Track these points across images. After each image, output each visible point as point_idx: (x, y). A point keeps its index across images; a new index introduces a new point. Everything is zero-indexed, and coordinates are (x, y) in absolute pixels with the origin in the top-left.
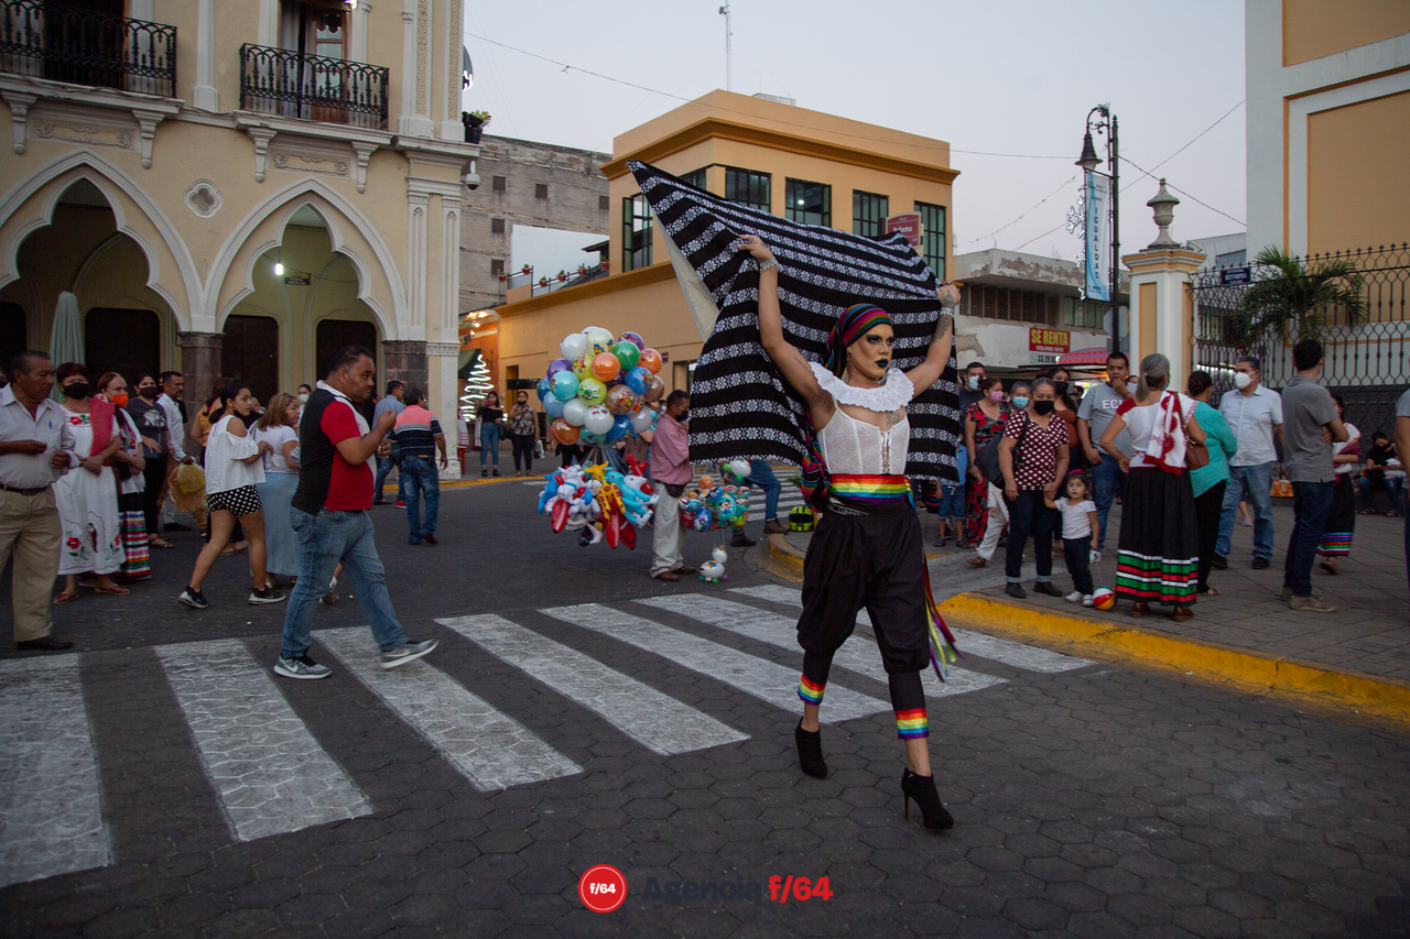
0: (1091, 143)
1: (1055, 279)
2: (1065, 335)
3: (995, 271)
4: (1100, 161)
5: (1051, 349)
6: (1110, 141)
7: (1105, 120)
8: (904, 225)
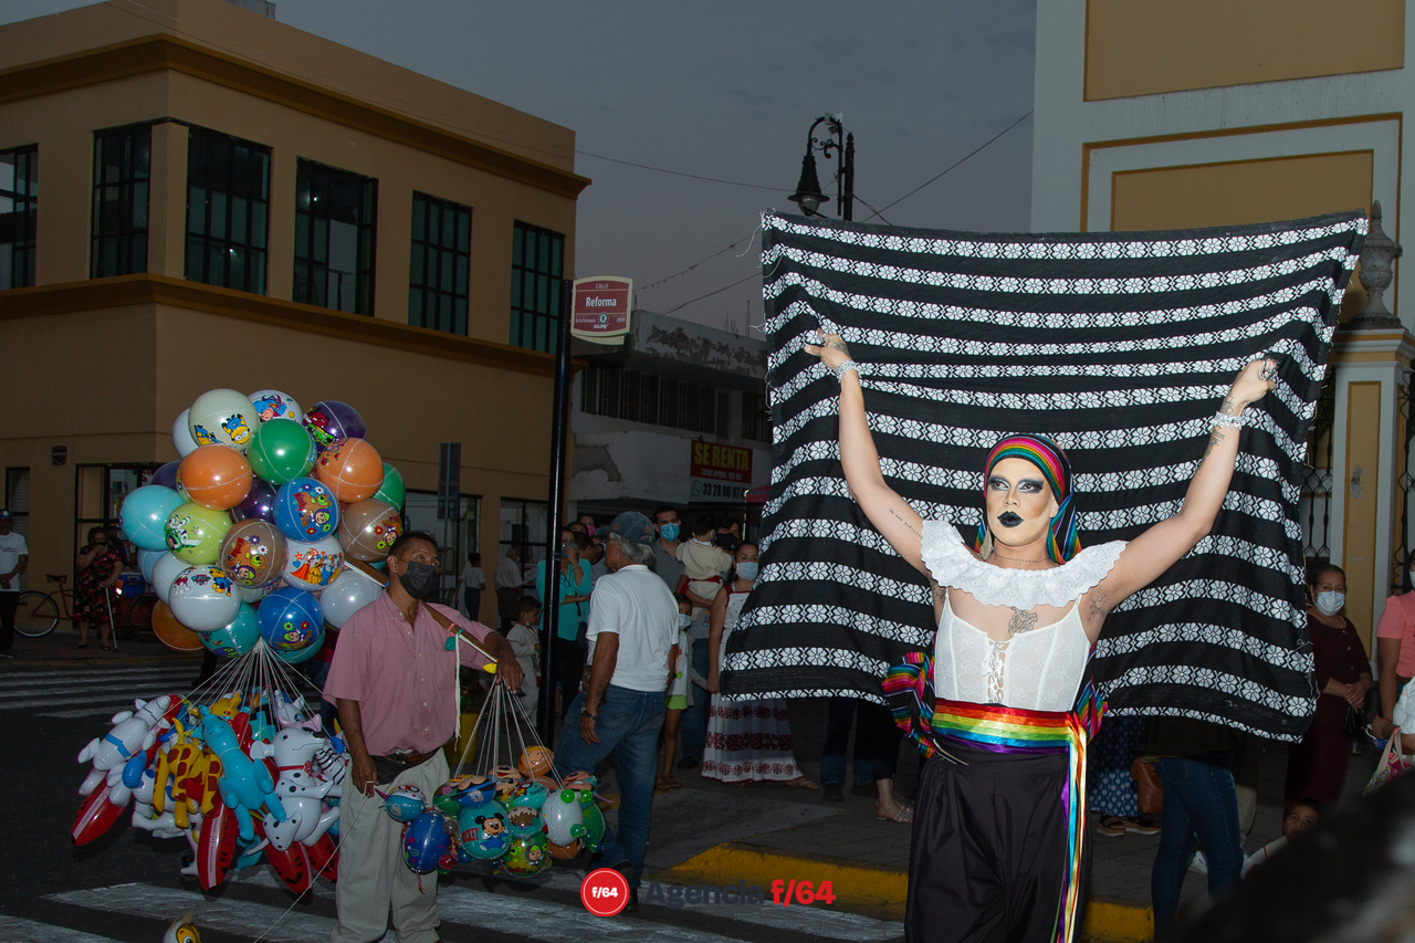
0: (814, 170)
1: (733, 365)
2: (746, 453)
3: (641, 346)
4: (826, 199)
5: (723, 474)
6: (841, 170)
7: (835, 138)
8: (603, 296)
